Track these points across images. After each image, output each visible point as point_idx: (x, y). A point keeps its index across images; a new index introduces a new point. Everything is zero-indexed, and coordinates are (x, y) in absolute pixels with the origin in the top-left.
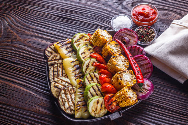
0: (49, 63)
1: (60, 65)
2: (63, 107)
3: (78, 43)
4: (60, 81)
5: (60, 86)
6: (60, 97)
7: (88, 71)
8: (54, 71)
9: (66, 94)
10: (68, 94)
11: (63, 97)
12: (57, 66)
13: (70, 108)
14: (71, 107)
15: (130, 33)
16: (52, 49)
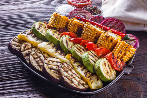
1: (37, 51)
3: (40, 30)
4: (51, 62)
5: (54, 67)
6: (63, 76)
8: (35, 59)
10: (68, 71)
11: (66, 75)
12: (36, 53)
14: (81, 82)
15: (82, 11)
16: (16, 42)
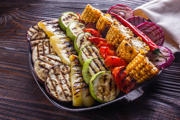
0: (33, 42)
1: (46, 43)
2: (53, 93)
3: (67, 21)
4: (47, 59)
5: (48, 66)
6: (48, 79)
7: (83, 46)
8: (38, 51)
9: (57, 75)
10: (59, 74)
11: (52, 79)
12: (43, 45)
13: (64, 93)
14: (66, 92)
15: (124, 8)
16: (35, 29)
